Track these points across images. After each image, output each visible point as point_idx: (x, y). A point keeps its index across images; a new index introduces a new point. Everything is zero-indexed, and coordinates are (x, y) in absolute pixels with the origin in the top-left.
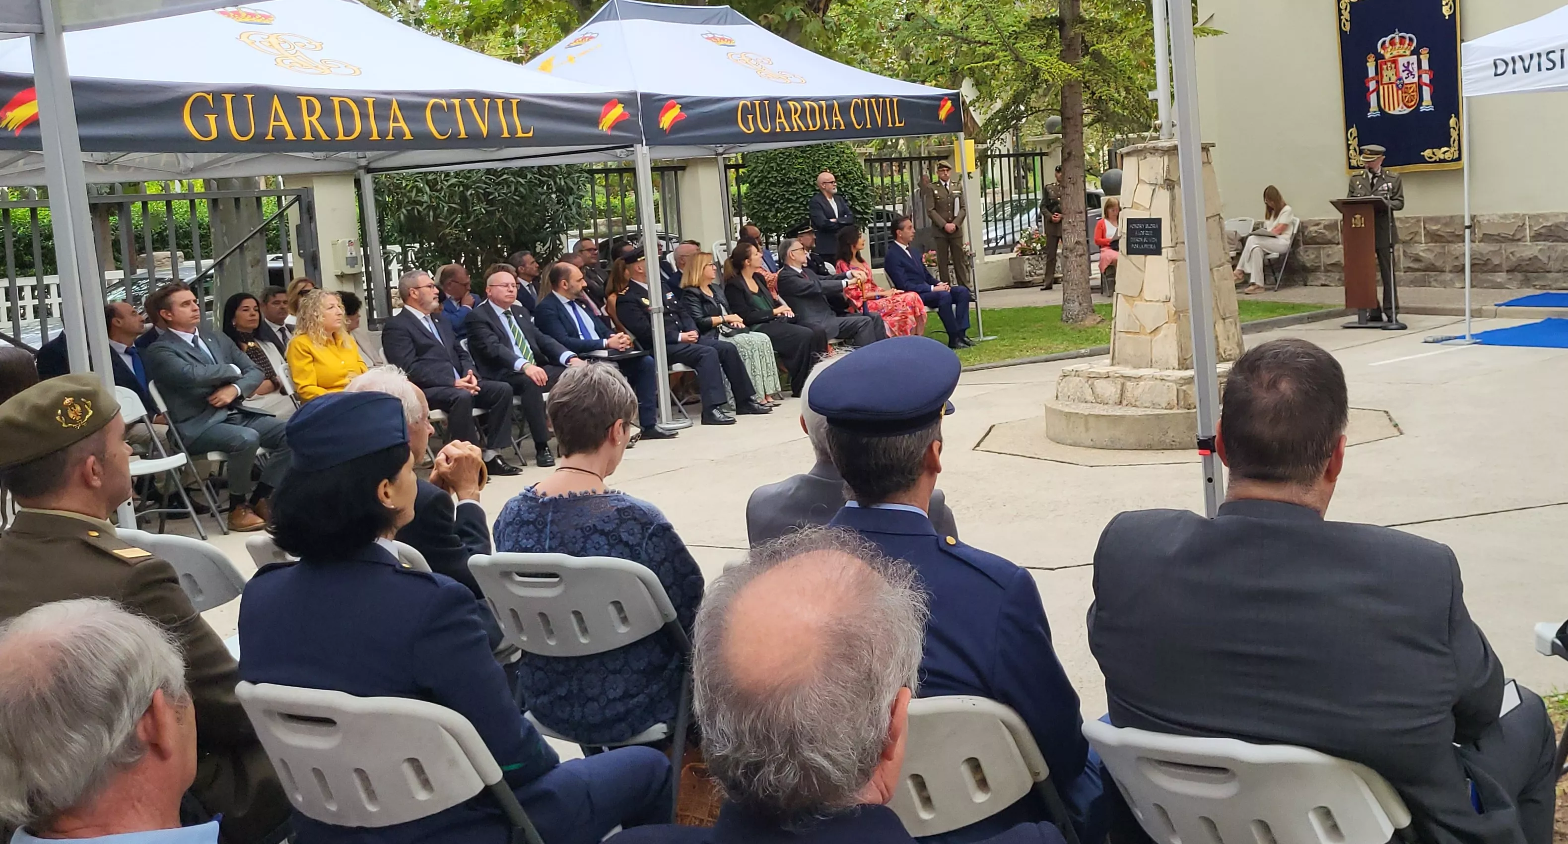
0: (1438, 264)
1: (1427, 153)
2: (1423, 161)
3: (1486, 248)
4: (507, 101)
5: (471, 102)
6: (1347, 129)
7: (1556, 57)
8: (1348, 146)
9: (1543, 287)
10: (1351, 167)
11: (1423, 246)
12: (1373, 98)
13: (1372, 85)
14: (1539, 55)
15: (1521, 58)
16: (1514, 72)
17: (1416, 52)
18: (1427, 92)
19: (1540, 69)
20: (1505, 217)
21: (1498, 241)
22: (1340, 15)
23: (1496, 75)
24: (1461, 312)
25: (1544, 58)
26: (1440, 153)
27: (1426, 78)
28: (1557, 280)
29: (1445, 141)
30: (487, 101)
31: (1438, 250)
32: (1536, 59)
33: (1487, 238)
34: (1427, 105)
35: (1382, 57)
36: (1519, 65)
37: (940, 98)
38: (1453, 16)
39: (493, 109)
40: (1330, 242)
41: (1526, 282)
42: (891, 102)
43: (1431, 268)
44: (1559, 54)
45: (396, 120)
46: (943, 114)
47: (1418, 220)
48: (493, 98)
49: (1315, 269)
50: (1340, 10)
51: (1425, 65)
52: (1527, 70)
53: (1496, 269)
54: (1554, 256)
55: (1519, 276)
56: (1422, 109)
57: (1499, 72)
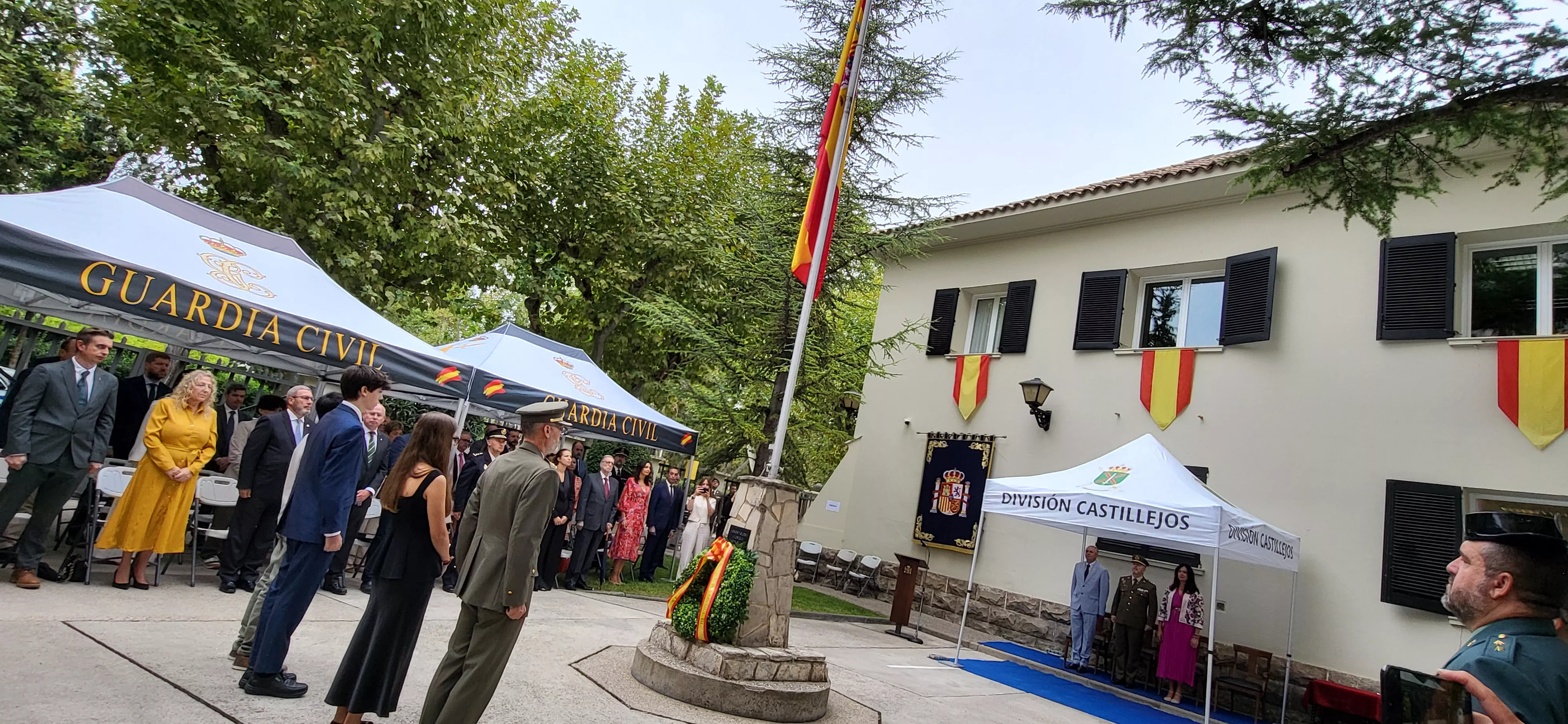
0: (952, 607)
1: (958, 541)
2: (955, 544)
3: (980, 605)
4: (369, 344)
5: (340, 336)
6: (918, 515)
7: (1040, 500)
8: (916, 525)
9: (1008, 638)
10: (915, 538)
11: (945, 594)
12: (935, 502)
13: (936, 495)
14: (1031, 497)
15: (1019, 496)
16: (1014, 503)
17: (963, 483)
18: (964, 506)
19: (1029, 505)
20: (994, 590)
21: (987, 603)
22: (927, 452)
23: (1003, 502)
24: (955, 641)
25: (1033, 499)
26: (965, 543)
27: (966, 498)
28: (1017, 636)
29: (969, 536)
30: (353, 339)
31: (954, 599)
32: (1028, 499)
33: (981, 599)
34: (963, 513)
35: (945, 481)
36: (1018, 500)
37: (685, 433)
38: (987, 468)
39: (357, 345)
40: (894, 577)
41: (999, 633)
42: (652, 425)
43: (947, 608)
44: (1042, 499)
45: (272, 328)
46: (684, 442)
47: (946, 578)
48: (359, 338)
49: (883, 591)
50: (927, 450)
51: (967, 491)
52: (1022, 504)
53: (984, 620)
54: (1018, 621)
55: (996, 628)
56: (960, 515)
57: (1006, 500)
